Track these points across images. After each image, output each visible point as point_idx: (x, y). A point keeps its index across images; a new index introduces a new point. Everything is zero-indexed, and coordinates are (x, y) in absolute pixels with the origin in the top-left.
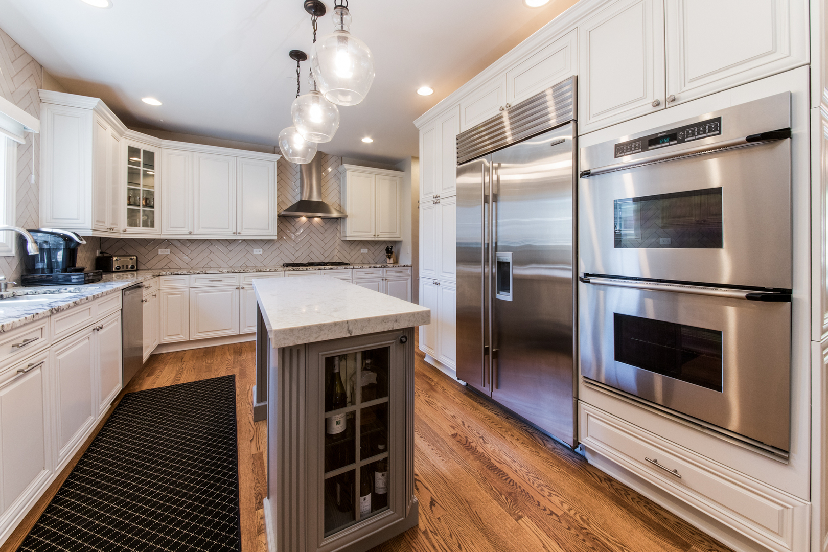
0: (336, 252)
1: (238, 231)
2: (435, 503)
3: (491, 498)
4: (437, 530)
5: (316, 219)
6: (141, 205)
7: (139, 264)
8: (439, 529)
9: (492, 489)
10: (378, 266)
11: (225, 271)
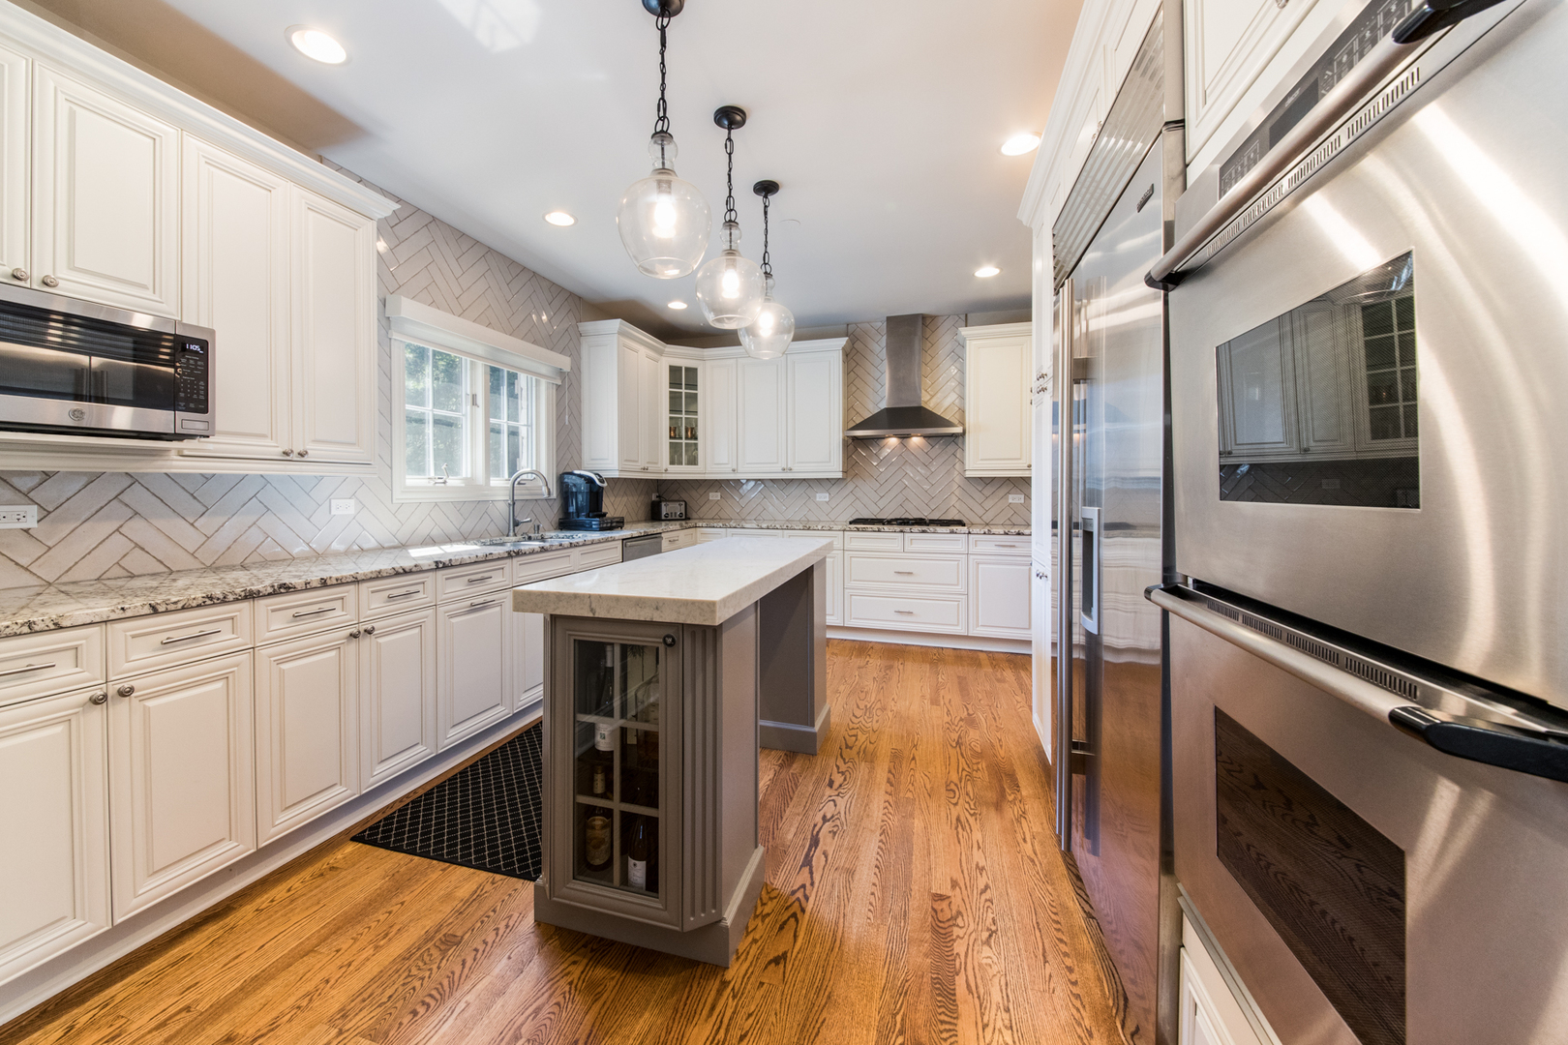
1: (789, 466)
2: (782, 961)
3: (875, 1024)
4: (742, 994)
5: (915, 438)
6: (684, 437)
7: (688, 511)
8: (745, 995)
9: (894, 1016)
10: (1027, 532)
11: (764, 526)
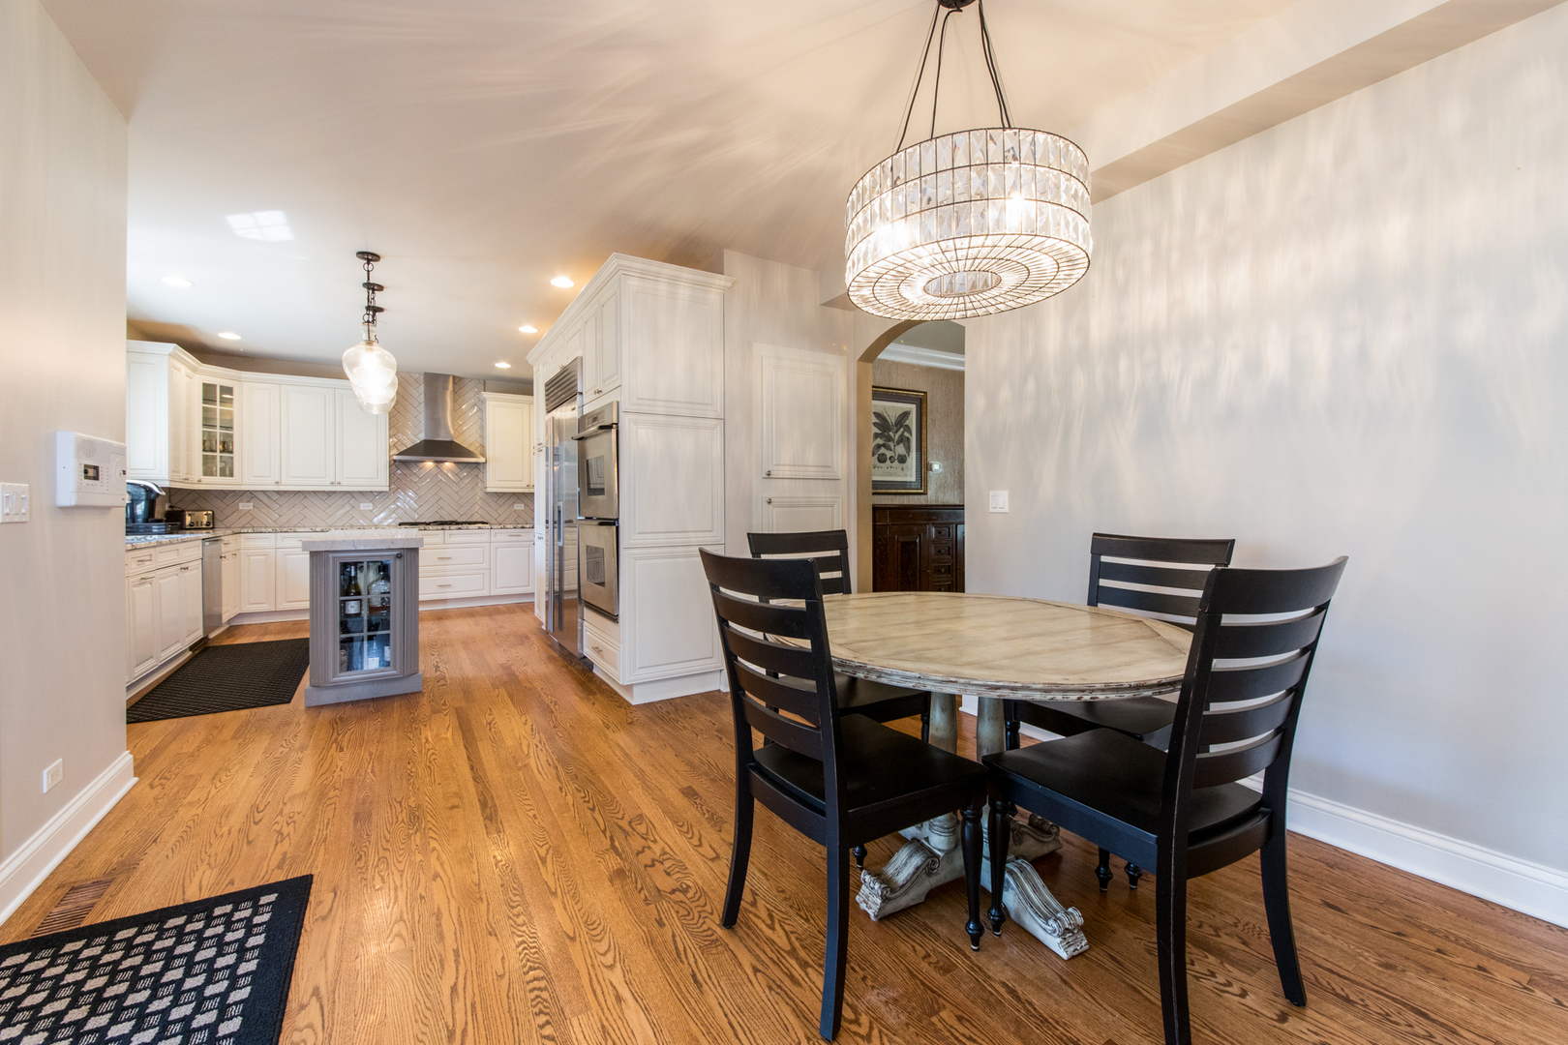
0: (477, 507)
1: (337, 481)
5: (447, 464)
6: (218, 451)
7: (216, 521)
10: (527, 526)
